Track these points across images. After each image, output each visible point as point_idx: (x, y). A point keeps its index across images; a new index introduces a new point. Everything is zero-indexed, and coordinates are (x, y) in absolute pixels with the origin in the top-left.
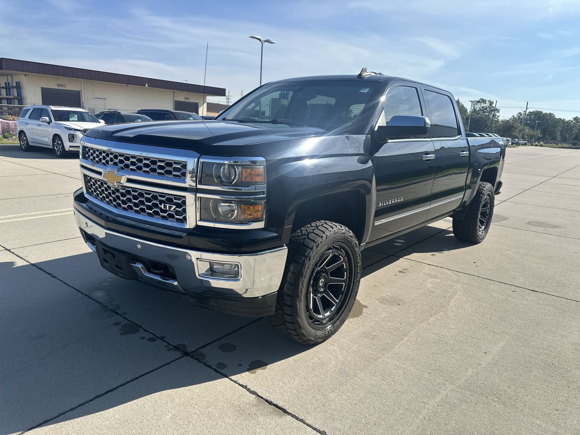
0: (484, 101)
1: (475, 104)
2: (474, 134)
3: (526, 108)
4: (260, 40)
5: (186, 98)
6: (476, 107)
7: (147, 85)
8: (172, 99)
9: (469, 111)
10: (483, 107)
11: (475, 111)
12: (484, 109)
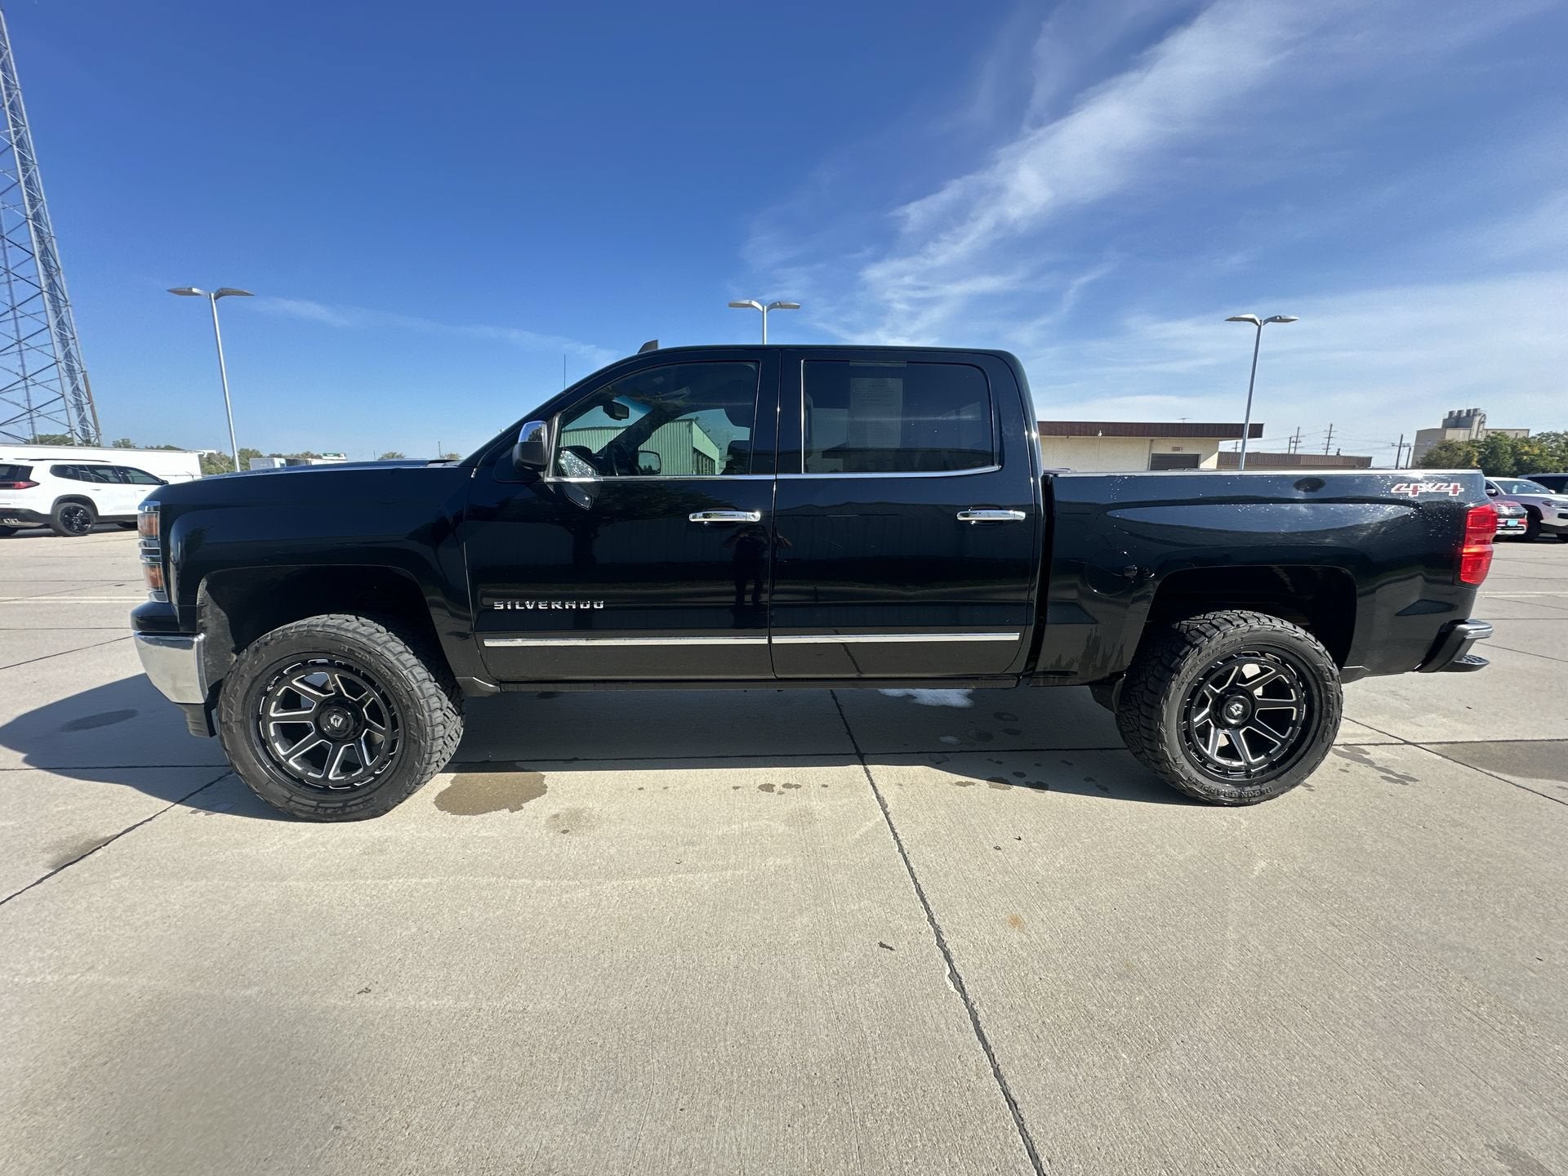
4: (1253, 321)
5: (1175, 449)
7: (1100, 434)
8: (1148, 451)
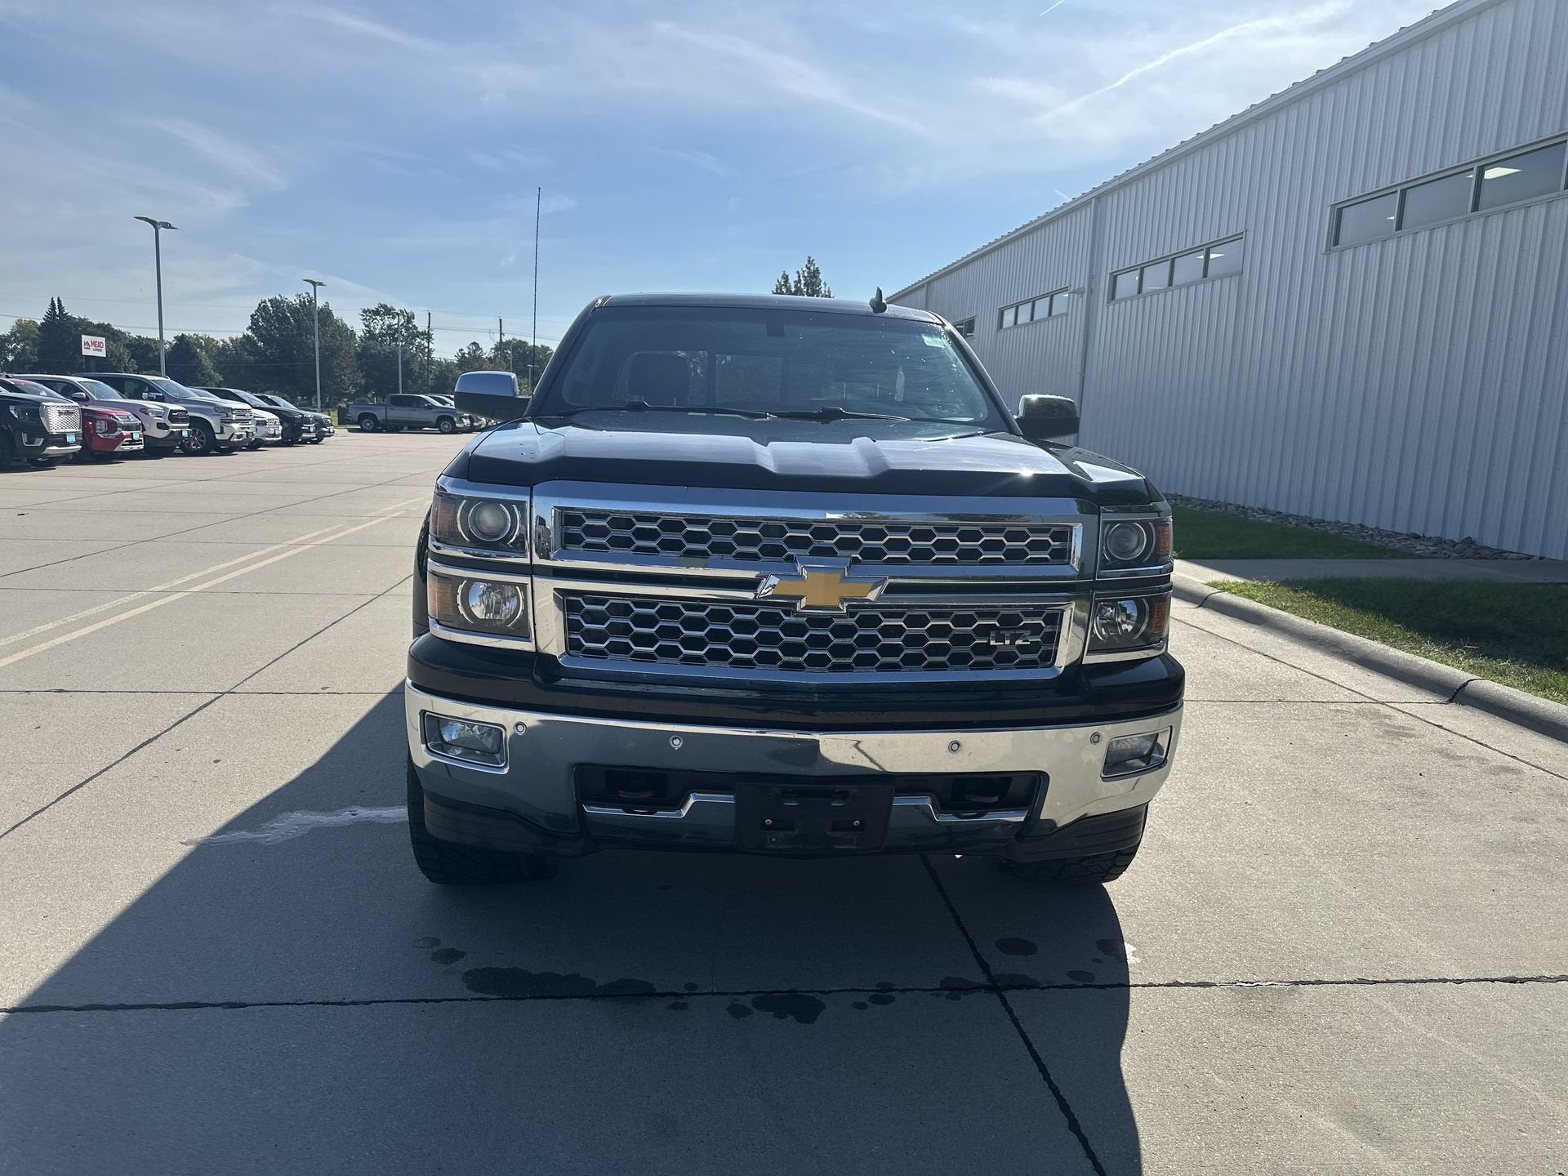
0: (388, 311)
1: (368, 318)
2: (423, 396)
3: (501, 334)
6: (372, 325)
9: (359, 333)
10: (390, 326)
11: (370, 335)
12: (392, 332)
